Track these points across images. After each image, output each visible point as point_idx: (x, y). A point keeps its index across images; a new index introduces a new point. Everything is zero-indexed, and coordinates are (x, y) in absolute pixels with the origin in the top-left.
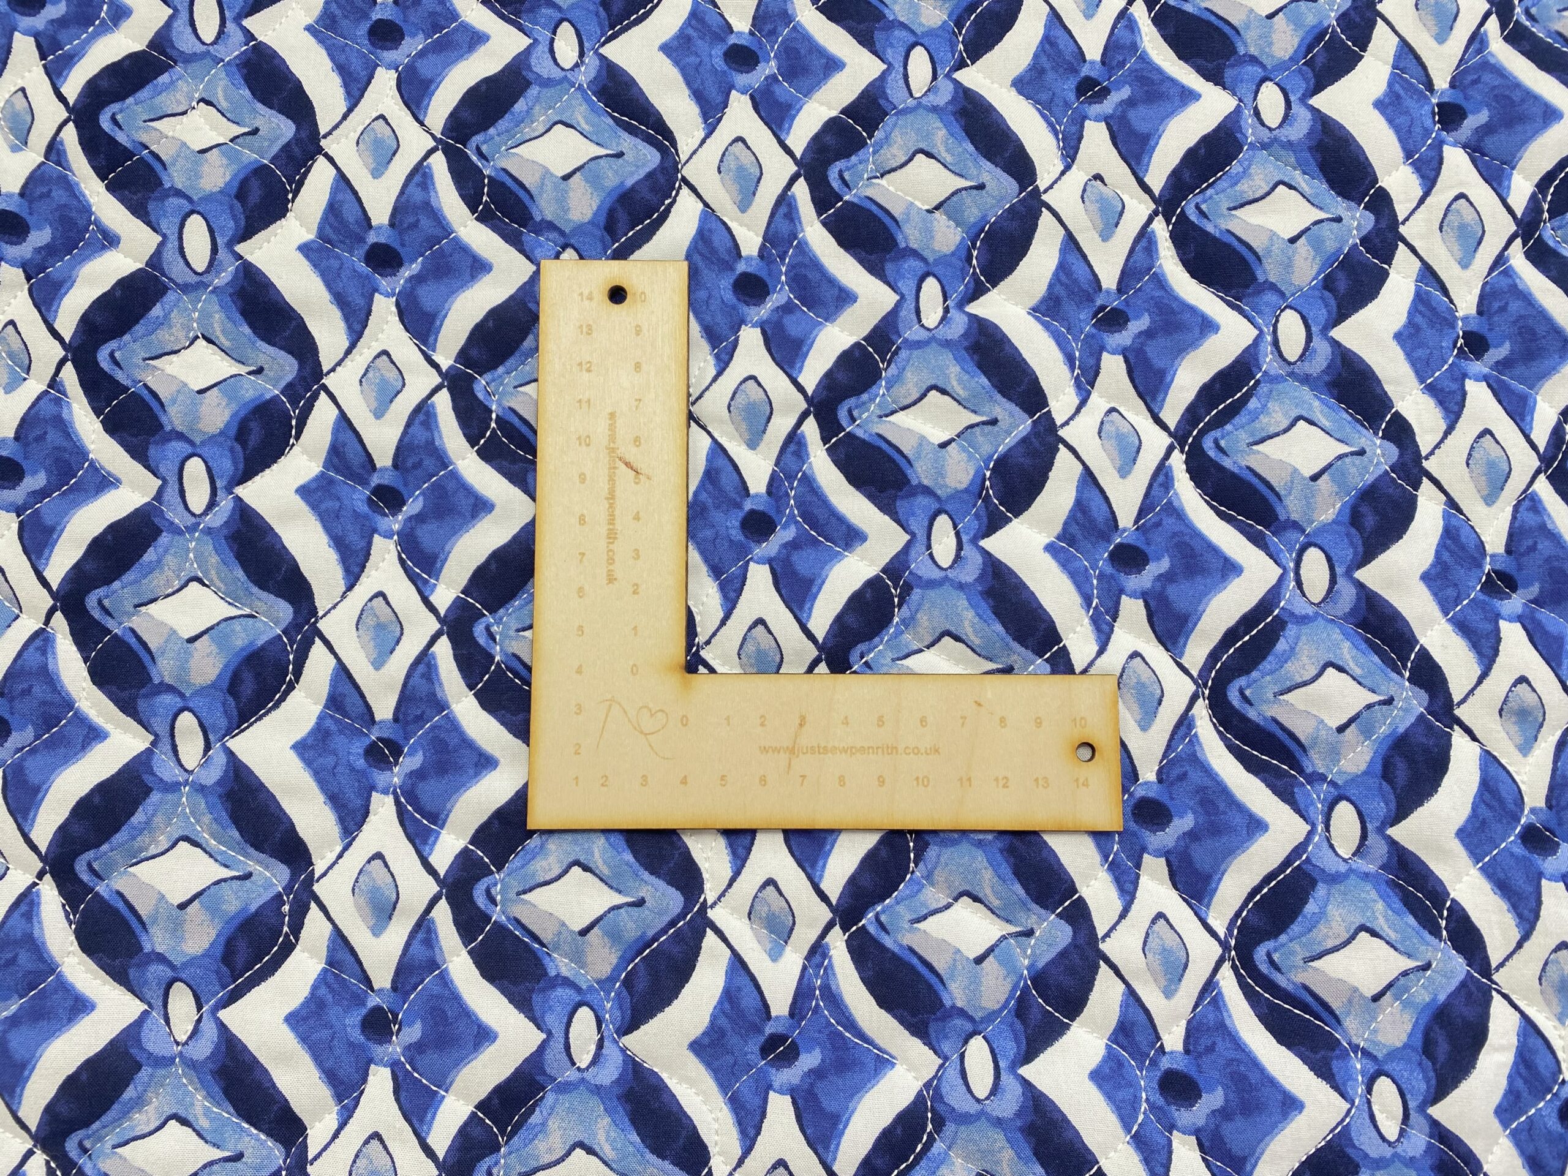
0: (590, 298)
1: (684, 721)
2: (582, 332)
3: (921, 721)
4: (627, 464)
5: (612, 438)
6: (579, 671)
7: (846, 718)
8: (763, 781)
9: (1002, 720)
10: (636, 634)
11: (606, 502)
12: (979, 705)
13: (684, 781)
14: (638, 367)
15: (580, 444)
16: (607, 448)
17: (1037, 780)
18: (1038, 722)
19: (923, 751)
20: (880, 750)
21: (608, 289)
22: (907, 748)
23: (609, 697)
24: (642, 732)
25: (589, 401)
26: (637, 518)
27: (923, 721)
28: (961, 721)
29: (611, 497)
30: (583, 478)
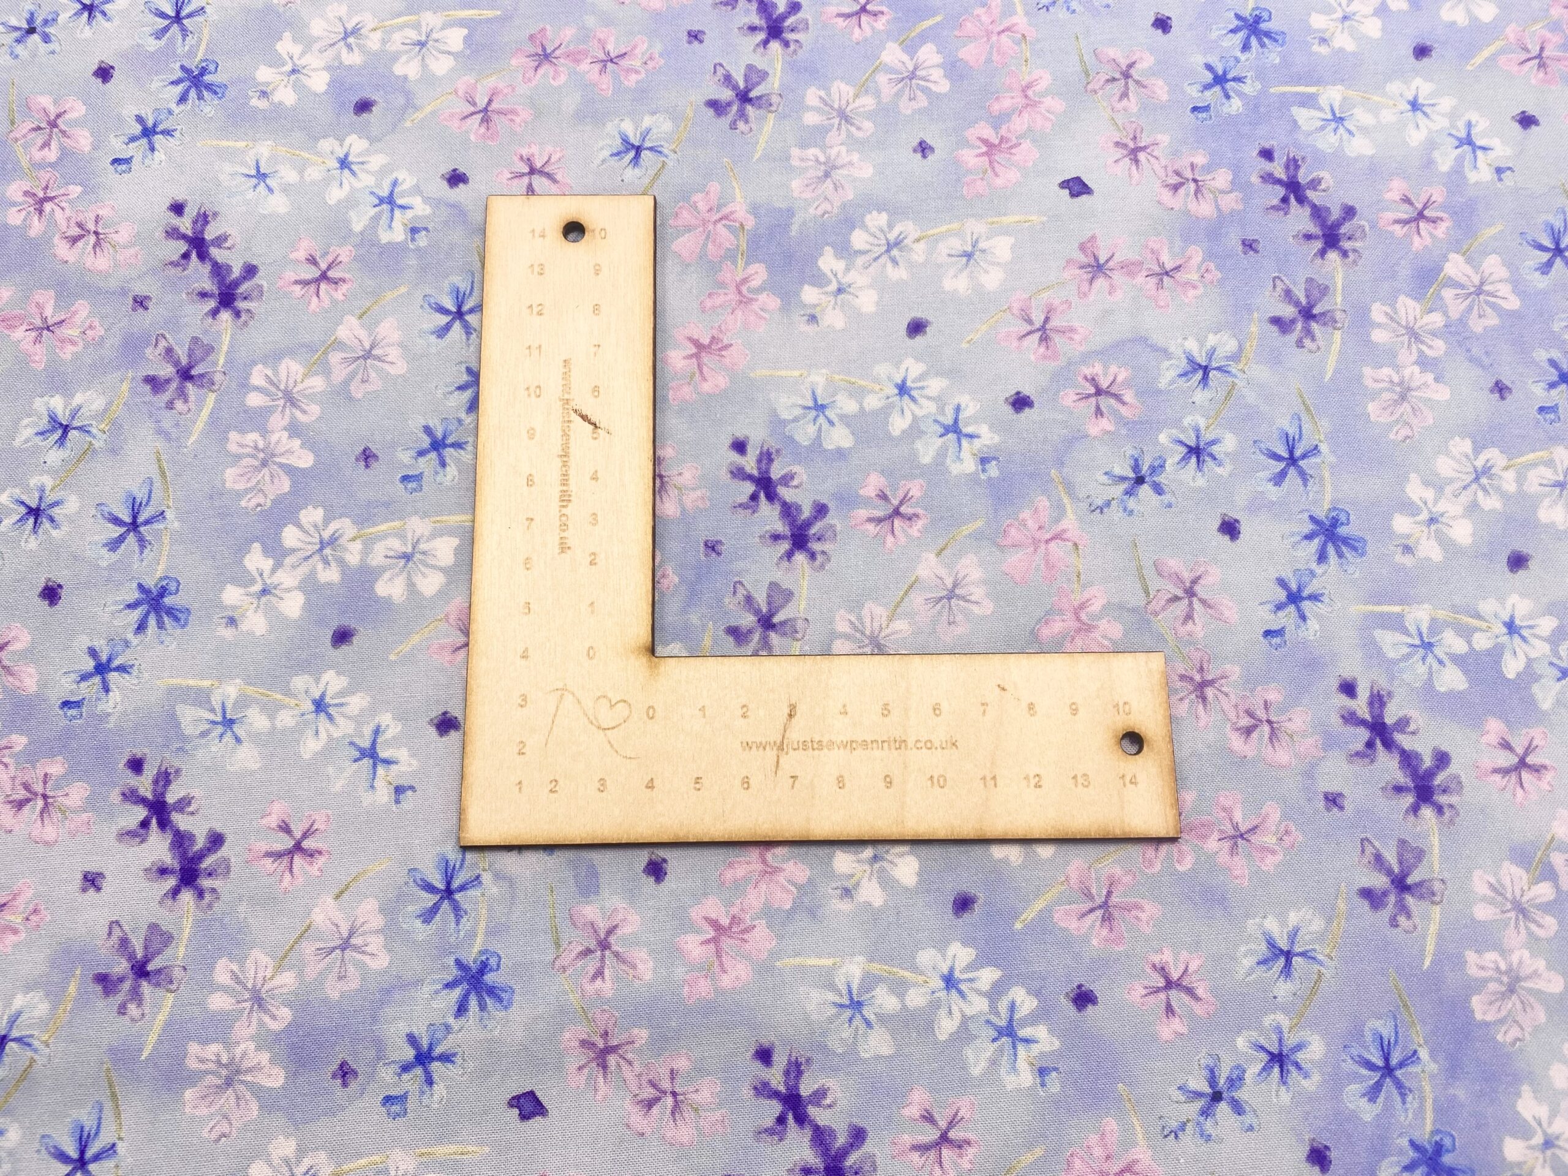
0: (543, 236)
1: (651, 713)
2: (533, 272)
3: (935, 710)
4: (584, 418)
5: (567, 387)
6: (524, 657)
7: (844, 706)
8: (746, 783)
9: (1031, 706)
10: (593, 612)
11: (559, 460)
12: (1004, 689)
13: (650, 786)
14: (596, 308)
15: (529, 395)
16: (560, 400)
17: (1075, 777)
18: (1075, 712)
19: (937, 744)
20: (886, 745)
21: (563, 224)
22: (917, 741)
23: (560, 685)
24: (599, 728)
25: (540, 347)
26: (595, 478)
27: (936, 709)
28: (982, 709)
29: (565, 455)
30: (531, 434)
